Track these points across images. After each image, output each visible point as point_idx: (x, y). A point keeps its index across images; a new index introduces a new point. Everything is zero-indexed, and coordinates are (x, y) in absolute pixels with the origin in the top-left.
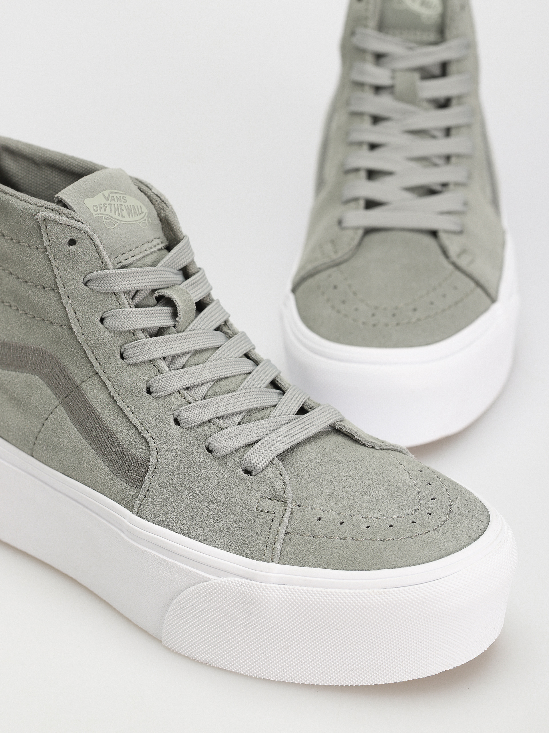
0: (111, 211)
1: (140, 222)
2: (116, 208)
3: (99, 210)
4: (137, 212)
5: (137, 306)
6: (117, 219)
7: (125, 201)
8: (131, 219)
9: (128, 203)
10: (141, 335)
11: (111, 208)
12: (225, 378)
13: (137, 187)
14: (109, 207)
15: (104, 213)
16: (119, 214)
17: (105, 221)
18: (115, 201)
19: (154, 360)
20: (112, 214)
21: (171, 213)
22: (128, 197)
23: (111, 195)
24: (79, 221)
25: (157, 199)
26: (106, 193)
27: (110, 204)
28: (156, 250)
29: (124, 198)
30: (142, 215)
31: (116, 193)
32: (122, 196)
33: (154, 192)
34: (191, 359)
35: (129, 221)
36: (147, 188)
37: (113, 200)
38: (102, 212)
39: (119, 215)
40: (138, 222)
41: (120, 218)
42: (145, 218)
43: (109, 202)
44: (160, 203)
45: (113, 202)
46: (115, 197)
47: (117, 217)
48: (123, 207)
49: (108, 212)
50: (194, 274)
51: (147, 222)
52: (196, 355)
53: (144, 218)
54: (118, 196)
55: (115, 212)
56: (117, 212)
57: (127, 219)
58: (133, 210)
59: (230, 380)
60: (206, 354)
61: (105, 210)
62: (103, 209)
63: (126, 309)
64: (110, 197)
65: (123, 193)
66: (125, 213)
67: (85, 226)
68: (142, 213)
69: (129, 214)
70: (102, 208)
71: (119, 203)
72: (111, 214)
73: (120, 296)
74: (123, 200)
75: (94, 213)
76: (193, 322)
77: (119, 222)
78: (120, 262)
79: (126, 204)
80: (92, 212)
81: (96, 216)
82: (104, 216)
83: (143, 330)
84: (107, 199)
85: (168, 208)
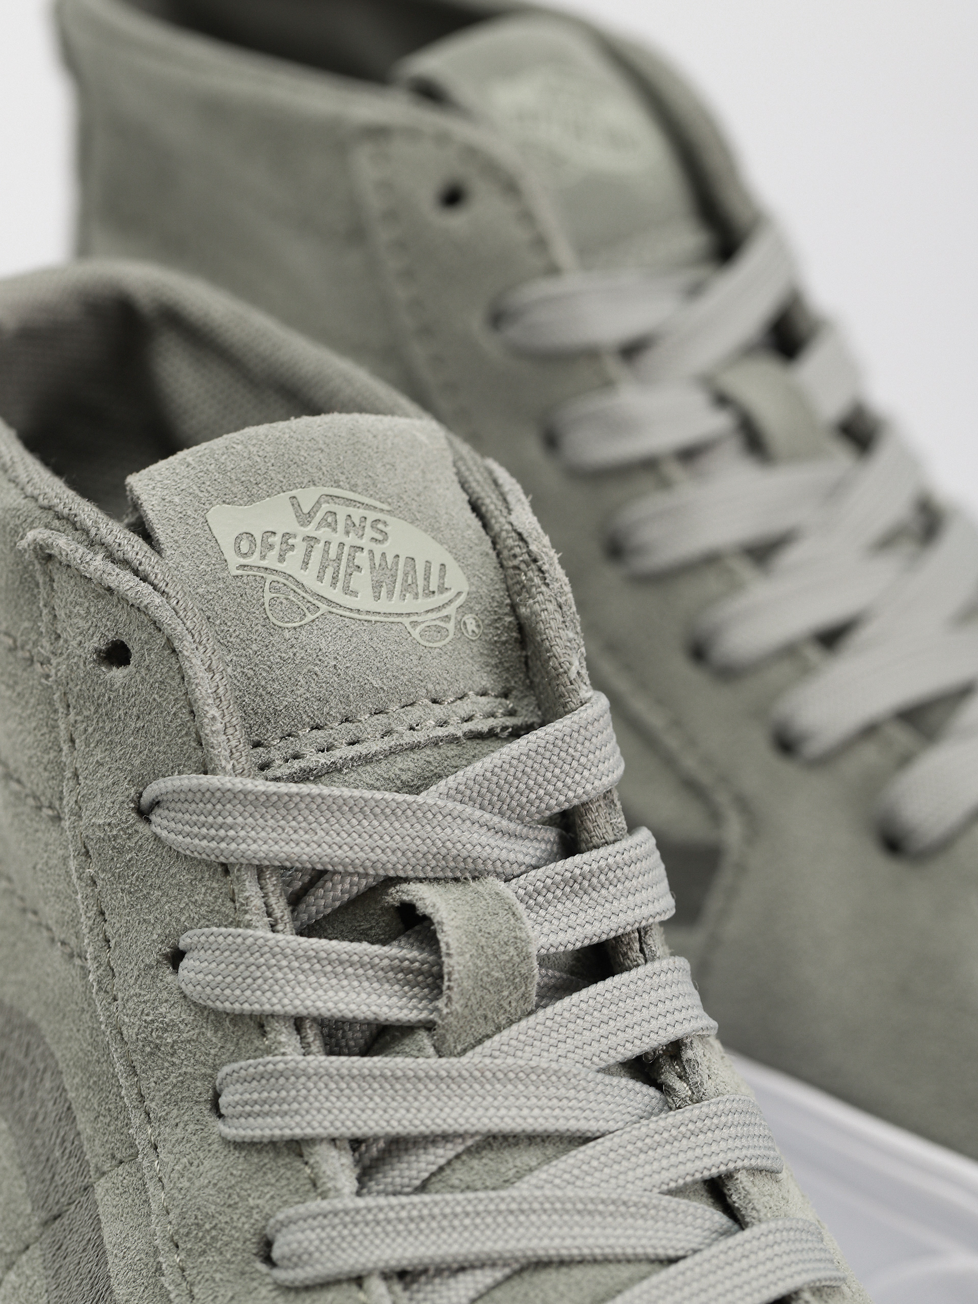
0: (306, 564)
1: (414, 624)
2: (333, 554)
3: (257, 555)
4: (421, 582)
5: (306, 931)
6: (321, 598)
7: (380, 537)
8: (384, 605)
9: (389, 548)
10: (286, 1037)
11: (308, 554)
12: (563, 1263)
13: (467, 498)
14: (301, 547)
15: (279, 566)
16: (335, 578)
17: (268, 596)
18: (335, 530)
19: (311, 1141)
20: (308, 578)
21: (551, 607)
22: (396, 526)
23: (325, 507)
24: (145, 579)
25: (517, 550)
26: (308, 497)
27: (311, 540)
28: (460, 734)
29: (380, 526)
30: (439, 599)
31: (350, 502)
32: (372, 516)
33: (515, 523)
34: (457, 1165)
35: (368, 612)
36: (500, 504)
37: (329, 525)
38: (264, 563)
39: (334, 584)
40: (406, 621)
41: (335, 594)
42: (450, 610)
43: (310, 530)
44: (523, 566)
45: (324, 533)
46: (341, 518)
47: (323, 588)
48: (362, 558)
49: (292, 565)
50: (597, 847)
51: (451, 626)
52: (484, 1153)
53: (444, 612)
54: (357, 514)
55: (323, 568)
56: (329, 572)
57: (364, 600)
58: (406, 574)
59: (577, 1273)
60: (527, 1157)
61: (281, 558)
62: (274, 553)
63: (250, 932)
64: (319, 515)
65: (385, 507)
66: (362, 581)
67: (158, 599)
68: (443, 589)
69: (377, 586)
70: (271, 547)
71: (352, 540)
72: (301, 575)
73: (238, 878)
74: (369, 533)
75: (234, 561)
76: (514, 1027)
77: (324, 607)
78: (296, 757)
79: (378, 549)
80: (226, 556)
81: (239, 572)
82: (270, 578)
83: (298, 1023)
84: (305, 518)
85: (544, 588)
